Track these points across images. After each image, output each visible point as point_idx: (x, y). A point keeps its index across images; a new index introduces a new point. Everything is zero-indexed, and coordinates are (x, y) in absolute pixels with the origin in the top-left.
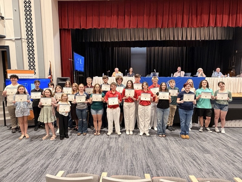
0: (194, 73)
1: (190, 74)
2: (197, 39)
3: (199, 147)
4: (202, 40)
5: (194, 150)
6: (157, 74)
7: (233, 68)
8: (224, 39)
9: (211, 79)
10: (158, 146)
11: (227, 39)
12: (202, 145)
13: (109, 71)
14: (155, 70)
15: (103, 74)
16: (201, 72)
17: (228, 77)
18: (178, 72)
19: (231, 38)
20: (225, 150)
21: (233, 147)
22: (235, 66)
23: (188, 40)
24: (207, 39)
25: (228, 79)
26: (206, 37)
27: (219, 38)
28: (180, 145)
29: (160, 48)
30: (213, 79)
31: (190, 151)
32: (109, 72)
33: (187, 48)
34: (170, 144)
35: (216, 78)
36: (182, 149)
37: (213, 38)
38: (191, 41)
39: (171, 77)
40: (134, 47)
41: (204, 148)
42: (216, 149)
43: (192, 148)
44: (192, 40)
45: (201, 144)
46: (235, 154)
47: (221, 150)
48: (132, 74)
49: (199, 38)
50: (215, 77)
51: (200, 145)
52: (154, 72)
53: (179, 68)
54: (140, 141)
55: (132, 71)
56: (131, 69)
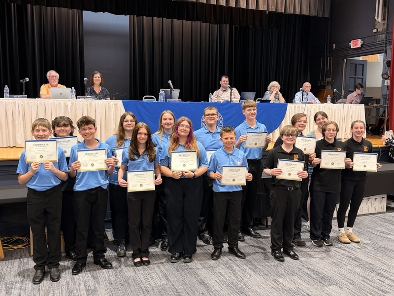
0: (260, 93)
1: (252, 95)
2: (260, 6)
3: (309, 272)
4: (270, 10)
5: (300, 281)
6: (176, 93)
7: (328, 83)
8: (314, 14)
9: (299, 107)
10: (217, 287)
11: (321, 16)
12: (312, 267)
13: (27, 79)
14: (170, 82)
15: (6, 88)
16: (274, 92)
17: (329, 102)
18: (222, 88)
19: (327, 15)
20: (358, 270)
21: (369, 261)
22: (332, 80)
23: (242, 7)
24: (282, 10)
25: (329, 108)
26: (279, 5)
27: (305, 12)
28: (266, 274)
29: (167, 21)
31: (293, 287)
32: (26, 83)
34: (243, 277)
35: (307, 105)
36: (275, 284)
37: (293, 10)
38: (246, 11)
39: (208, 101)
40: (96, 10)
41: (318, 274)
42: (343, 271)
43: (294, 277)
44: (250, 8)
45: (309, 266)
46: (379, 274)
47: (350, 271)
48: (102, 91)
49: (264, 5)
51: (308, 268)
52: (169, 87)
53: (225, 80)
54: (163, 285)
55: (100, 82)
56: (94, 76)
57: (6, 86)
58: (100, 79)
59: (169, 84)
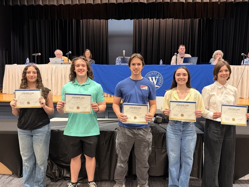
1: (195, 59)
9: (238, 69)
13: (40, 54)
30: (241, 68)
33: (200, 21)
35: (247, 67)
44: (205, 1)
50: (246, 65)
53: (182, 49)
55: (90, 55)
56: (86, 52)
57: (28, 58)
58: (89, 54)
59: (123, 52)
